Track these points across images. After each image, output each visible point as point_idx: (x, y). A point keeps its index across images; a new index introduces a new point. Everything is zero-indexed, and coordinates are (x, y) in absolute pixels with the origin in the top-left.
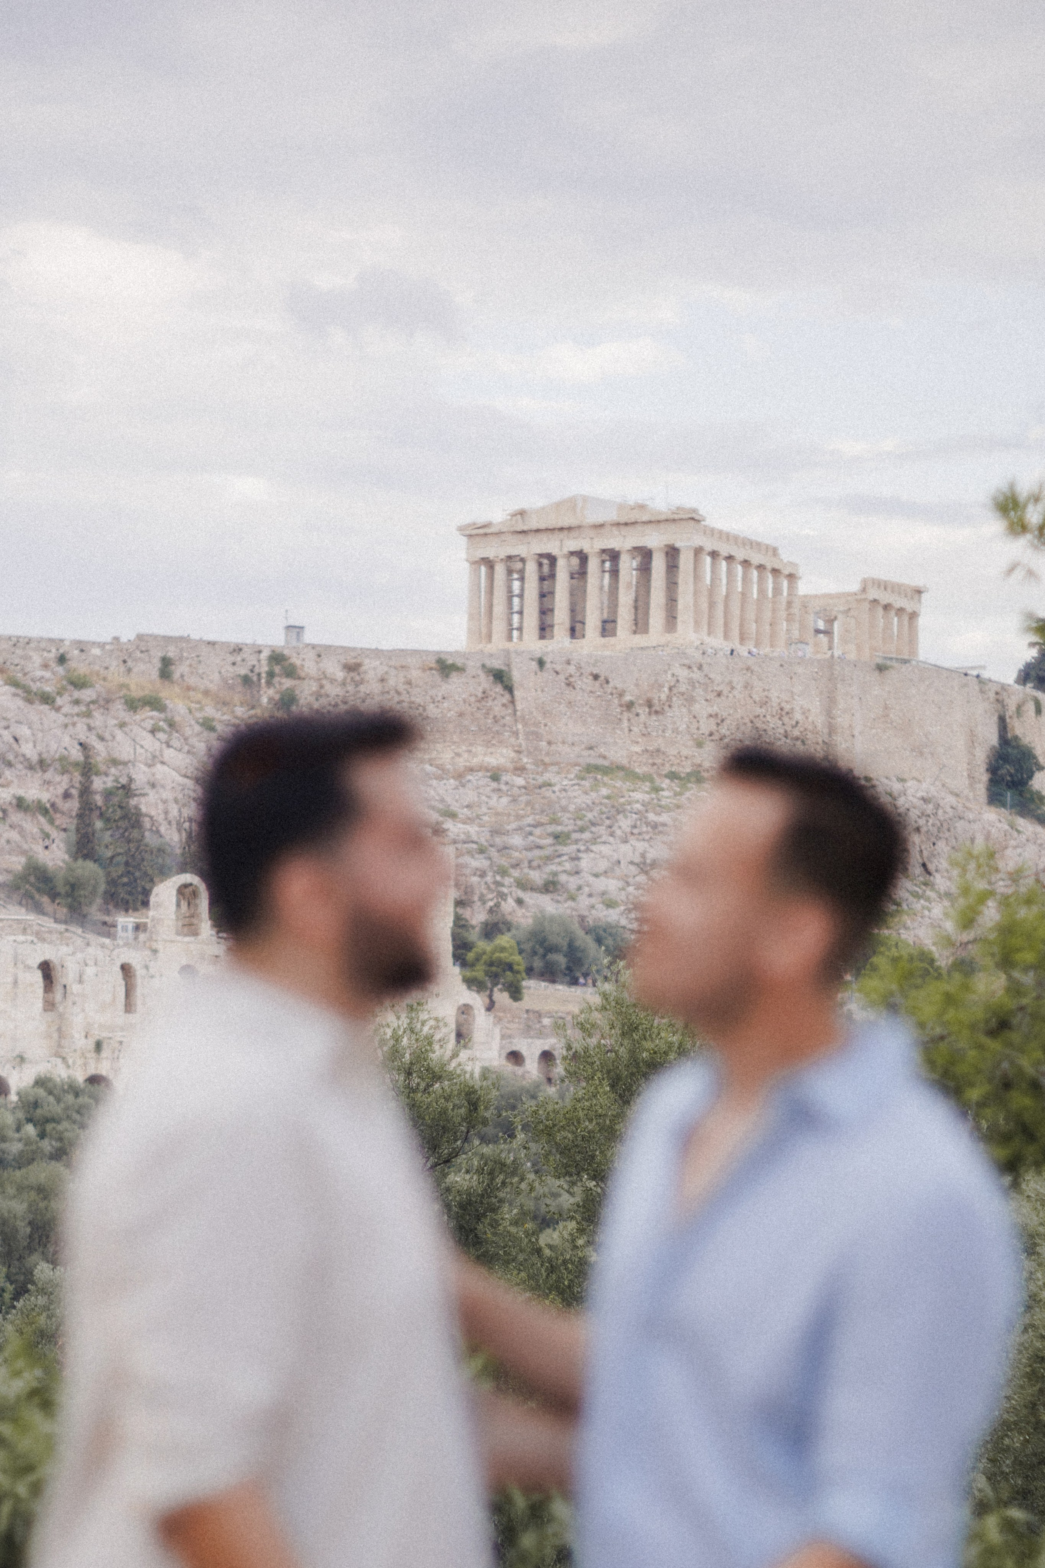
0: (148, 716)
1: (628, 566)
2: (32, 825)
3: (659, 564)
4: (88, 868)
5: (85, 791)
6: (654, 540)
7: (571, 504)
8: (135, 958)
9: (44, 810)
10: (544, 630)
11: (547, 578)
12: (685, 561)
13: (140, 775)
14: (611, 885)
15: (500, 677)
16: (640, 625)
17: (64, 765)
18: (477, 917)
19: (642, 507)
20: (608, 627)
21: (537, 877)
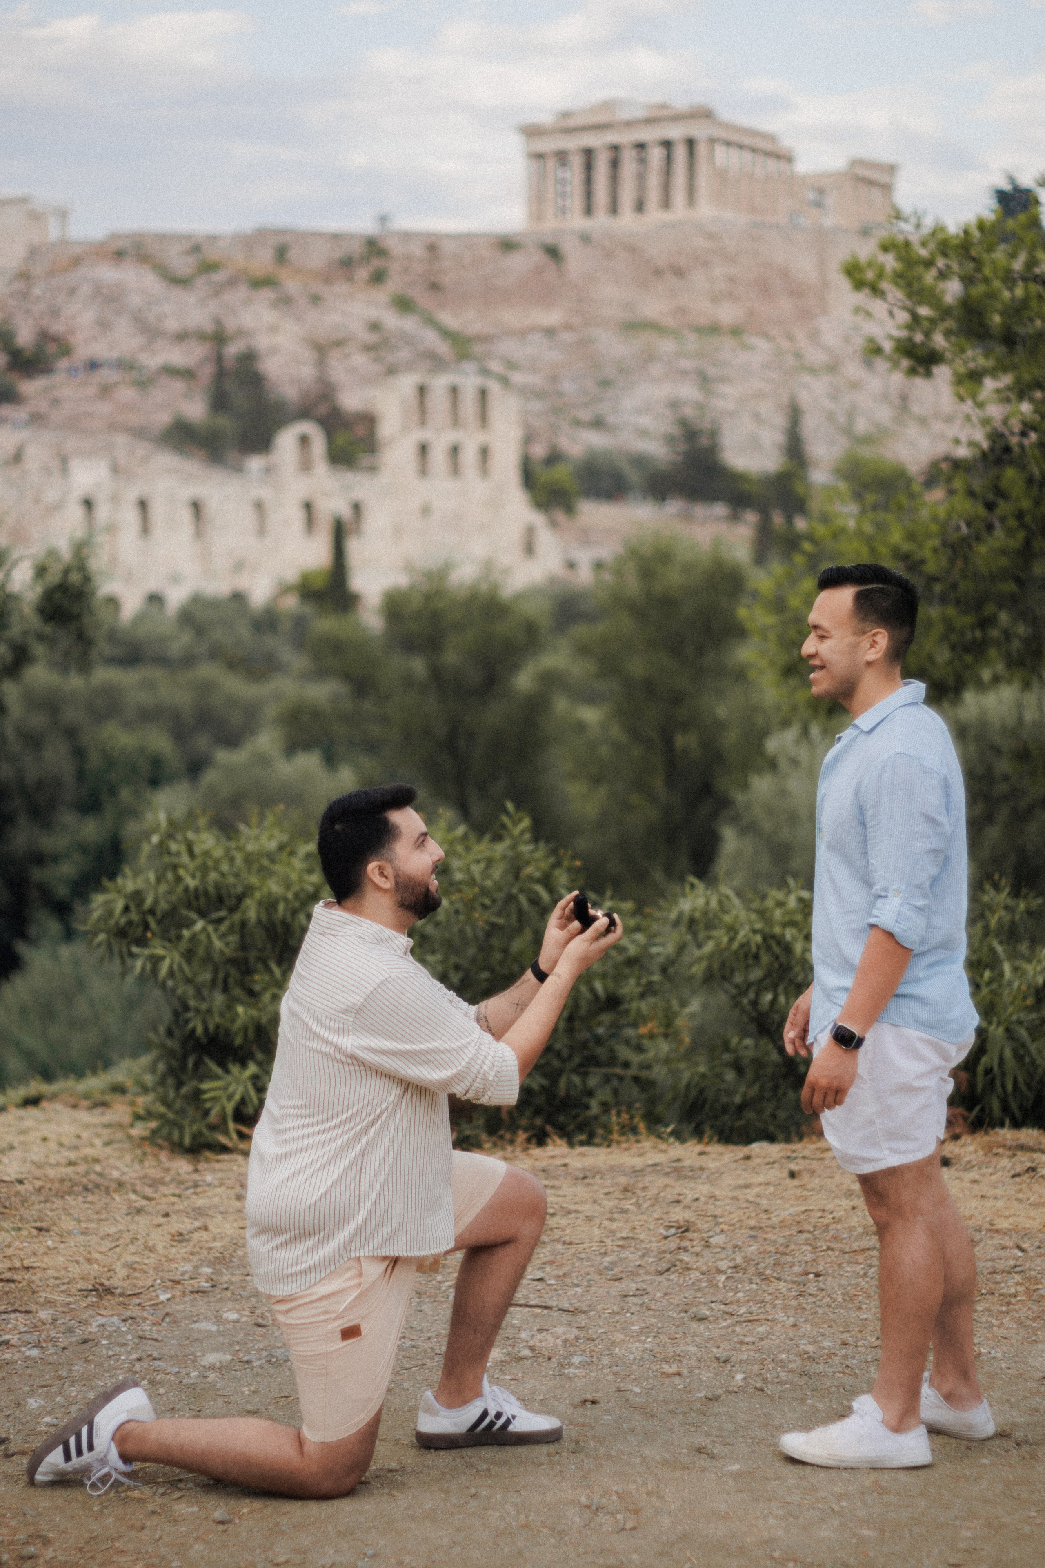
0: (267, 294)
1: (656, 155)
2: (178, 385)
3: (680, 154)
4: (224, 422)
5: (219, 359)
6: (676, 132)
7: (607, 105)
8: (265, 493)
9: (187, 374)
10: (588, 210)
11: (589, 167)
12: (702, 150)
13: (262, 342)
14: (645, 421)
15: (553, 252)
16: (666, 203)
17: (201, 336)
18: (539, 451)
19: (664, 106)
20: (640, 206)
21: (586, 415)
